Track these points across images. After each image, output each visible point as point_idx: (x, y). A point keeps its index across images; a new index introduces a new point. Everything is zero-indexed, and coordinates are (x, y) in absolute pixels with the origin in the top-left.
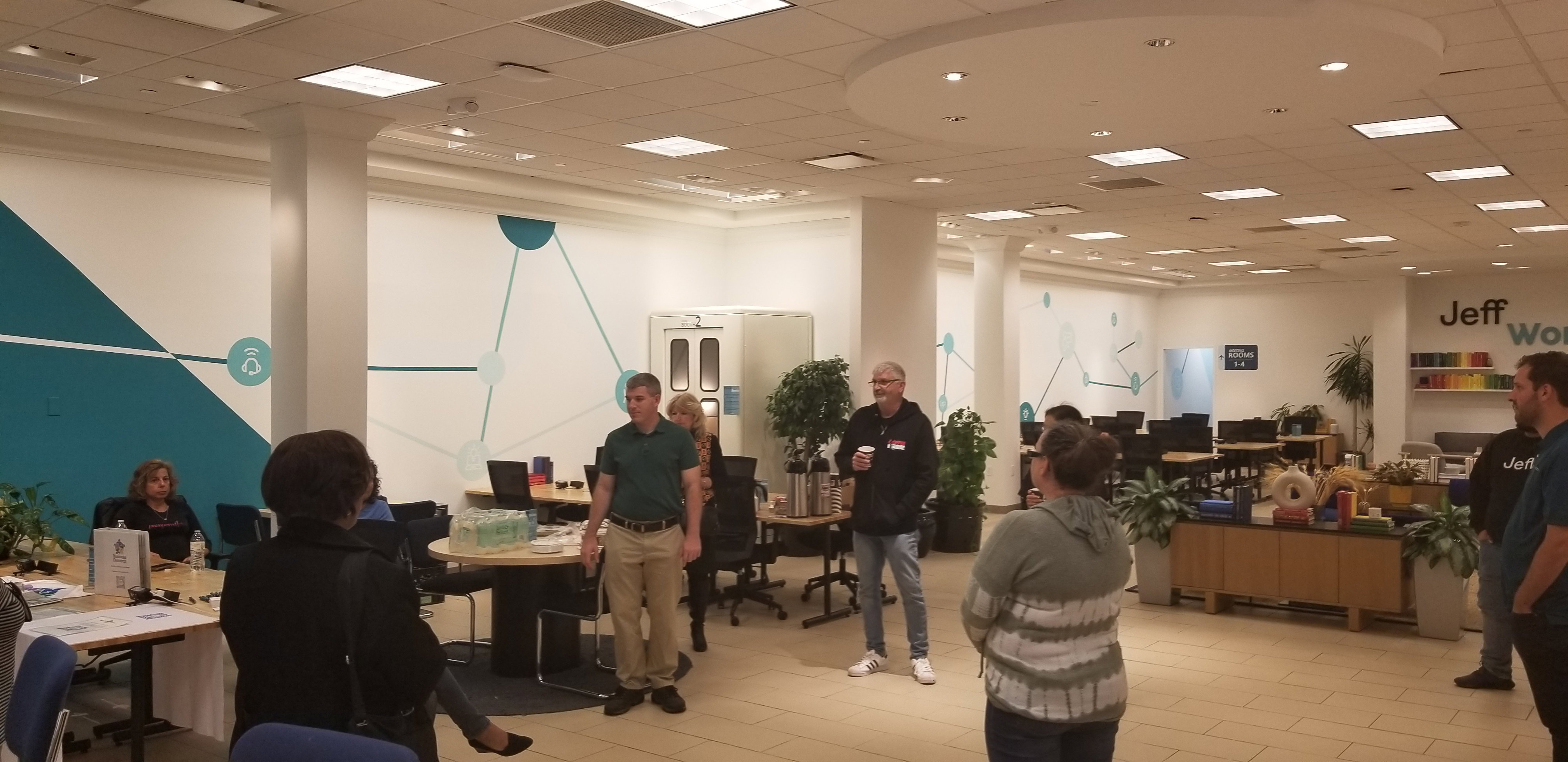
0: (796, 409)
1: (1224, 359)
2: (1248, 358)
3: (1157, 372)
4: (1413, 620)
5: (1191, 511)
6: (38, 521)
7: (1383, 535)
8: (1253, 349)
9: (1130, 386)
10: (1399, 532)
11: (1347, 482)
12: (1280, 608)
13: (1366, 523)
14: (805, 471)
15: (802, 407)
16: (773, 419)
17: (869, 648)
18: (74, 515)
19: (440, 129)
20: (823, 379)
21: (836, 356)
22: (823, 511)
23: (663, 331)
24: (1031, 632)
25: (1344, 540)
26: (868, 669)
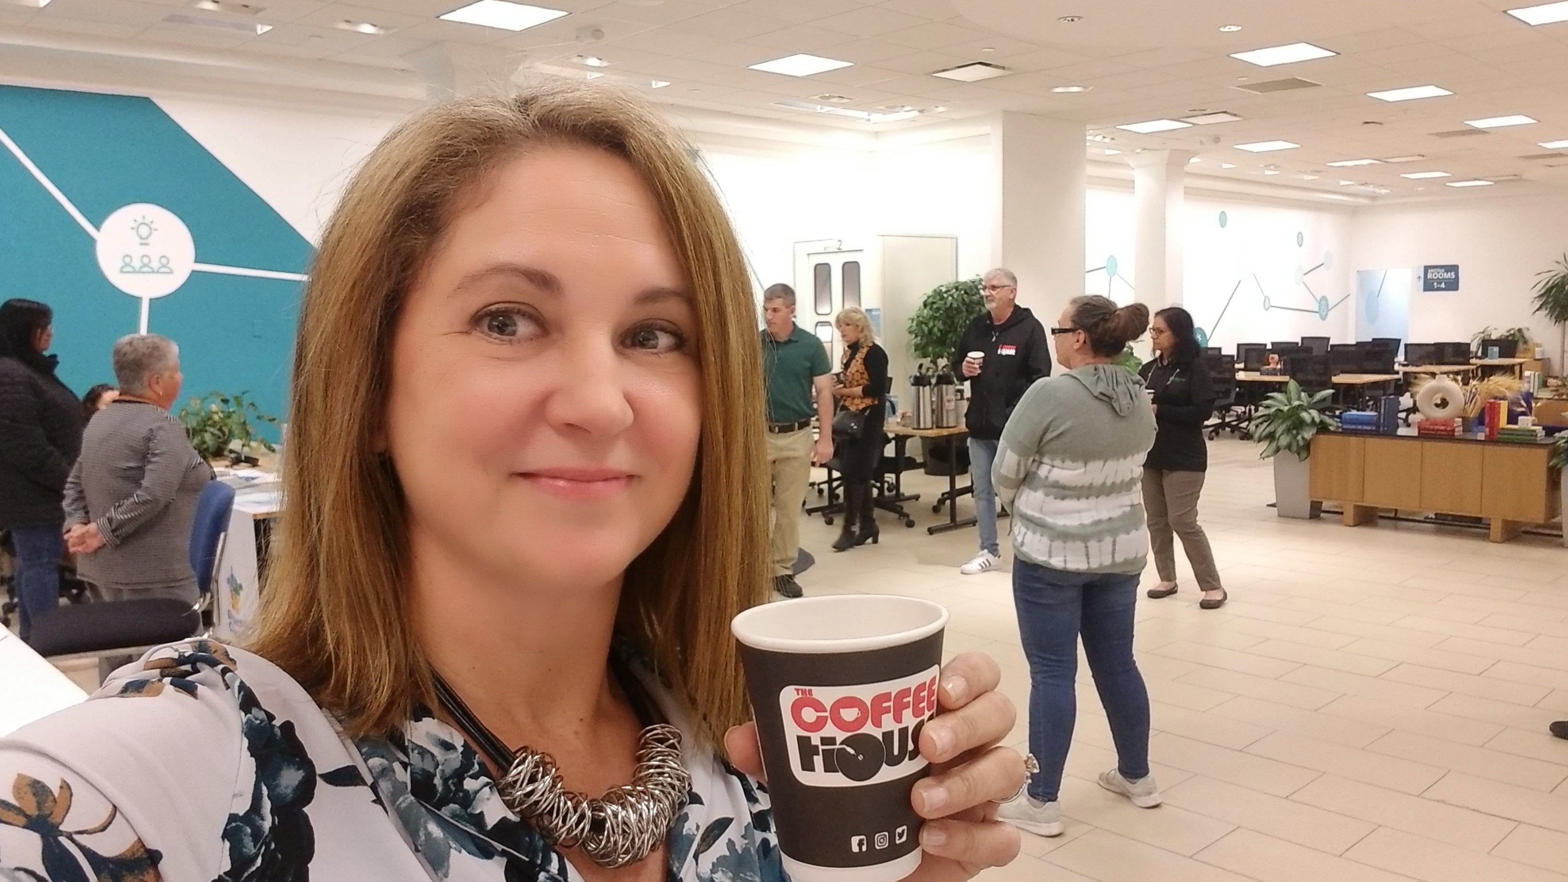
0: (936, 329)
1: (1422, 281)
2: (1448, 279)
3: (1348, 295)
4: (1560, 533)
5: (1333, 424)
6: (244, 423)
7: (1532, 444)
8: (1454, 268)
9: (1317, 310)
10: (1550, 440)
11: (1499, 392)
12: (1427, 520)
13: (1515, 432)
14: (930, 384)
15: (942, 327)
16: (914, 341)
17: (983, 548)
18: (274, 420)
19: (576, 60)
20: (963, 300)
21: (977, 275)
22: (948, 423)
23: (807, 256)
24: (1054, 490)
25: (1490, 449)
26: (980, 568)
